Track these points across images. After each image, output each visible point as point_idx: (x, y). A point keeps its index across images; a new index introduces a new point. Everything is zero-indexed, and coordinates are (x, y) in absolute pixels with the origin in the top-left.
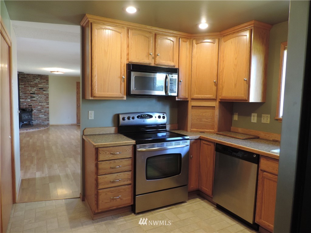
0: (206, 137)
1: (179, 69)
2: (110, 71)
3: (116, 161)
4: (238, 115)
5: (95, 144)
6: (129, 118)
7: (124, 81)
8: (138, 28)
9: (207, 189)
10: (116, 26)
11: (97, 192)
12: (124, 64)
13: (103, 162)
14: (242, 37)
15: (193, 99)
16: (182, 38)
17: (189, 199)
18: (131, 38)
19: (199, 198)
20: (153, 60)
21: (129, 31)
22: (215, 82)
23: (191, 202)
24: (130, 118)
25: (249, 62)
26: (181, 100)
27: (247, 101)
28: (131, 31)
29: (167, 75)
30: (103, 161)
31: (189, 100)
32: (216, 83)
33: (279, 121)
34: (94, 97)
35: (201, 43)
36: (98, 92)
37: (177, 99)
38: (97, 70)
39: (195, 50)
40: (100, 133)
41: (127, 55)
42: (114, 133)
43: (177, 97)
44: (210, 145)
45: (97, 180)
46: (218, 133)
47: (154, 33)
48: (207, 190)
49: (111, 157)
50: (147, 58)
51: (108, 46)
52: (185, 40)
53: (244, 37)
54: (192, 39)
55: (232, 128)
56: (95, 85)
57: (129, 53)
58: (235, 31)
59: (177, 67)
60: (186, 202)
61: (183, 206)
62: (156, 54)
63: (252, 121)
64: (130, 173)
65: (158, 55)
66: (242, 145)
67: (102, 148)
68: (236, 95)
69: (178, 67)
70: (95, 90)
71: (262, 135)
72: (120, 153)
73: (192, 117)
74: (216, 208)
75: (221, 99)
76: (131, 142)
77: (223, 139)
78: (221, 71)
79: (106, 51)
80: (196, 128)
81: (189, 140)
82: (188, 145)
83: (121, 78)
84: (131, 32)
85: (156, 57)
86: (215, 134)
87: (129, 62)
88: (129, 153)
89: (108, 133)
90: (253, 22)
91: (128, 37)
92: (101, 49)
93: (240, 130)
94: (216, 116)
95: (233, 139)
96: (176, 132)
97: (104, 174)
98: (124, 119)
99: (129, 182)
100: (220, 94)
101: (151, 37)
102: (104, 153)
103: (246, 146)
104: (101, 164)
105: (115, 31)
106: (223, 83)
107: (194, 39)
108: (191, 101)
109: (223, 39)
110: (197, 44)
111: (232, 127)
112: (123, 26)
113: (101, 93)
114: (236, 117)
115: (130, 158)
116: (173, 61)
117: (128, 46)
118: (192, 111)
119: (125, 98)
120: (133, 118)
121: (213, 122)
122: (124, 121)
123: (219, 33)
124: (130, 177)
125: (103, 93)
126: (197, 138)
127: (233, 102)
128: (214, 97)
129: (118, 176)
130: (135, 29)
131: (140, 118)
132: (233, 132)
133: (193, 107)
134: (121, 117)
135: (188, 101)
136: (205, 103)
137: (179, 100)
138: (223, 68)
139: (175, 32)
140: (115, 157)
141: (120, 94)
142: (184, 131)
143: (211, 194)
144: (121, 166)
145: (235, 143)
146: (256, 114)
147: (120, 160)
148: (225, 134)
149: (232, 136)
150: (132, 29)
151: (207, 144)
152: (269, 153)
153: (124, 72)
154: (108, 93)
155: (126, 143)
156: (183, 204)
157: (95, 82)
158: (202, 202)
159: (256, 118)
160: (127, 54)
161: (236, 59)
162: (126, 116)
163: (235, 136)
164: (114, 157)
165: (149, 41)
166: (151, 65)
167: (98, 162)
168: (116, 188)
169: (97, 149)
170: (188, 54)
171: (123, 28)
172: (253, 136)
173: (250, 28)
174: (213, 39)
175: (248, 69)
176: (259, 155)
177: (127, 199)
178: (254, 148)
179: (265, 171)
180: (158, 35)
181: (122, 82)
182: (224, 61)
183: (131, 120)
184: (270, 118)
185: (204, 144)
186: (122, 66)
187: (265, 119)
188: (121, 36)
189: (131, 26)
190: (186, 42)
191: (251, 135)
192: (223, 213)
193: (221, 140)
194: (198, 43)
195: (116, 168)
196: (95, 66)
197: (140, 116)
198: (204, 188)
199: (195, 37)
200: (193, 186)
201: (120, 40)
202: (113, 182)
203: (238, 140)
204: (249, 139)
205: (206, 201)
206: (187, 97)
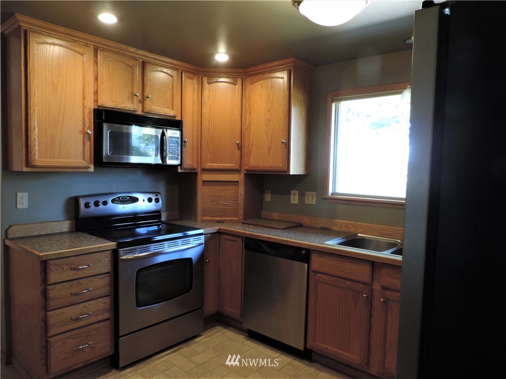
0: (229, 229)
1: (182, 122)
2: (63, 120)
3: (81, 281)
4: (271, 194)
5: (41, 254)
6: (96, 204)
7: (90, 139)
8: (113, 50)
9: (232, 309)
10: (74, 41)
11: (47, 342)
12: (90, 109)
13: (57, 286)
14: (277, 79)
15: (205, 170)
16: (186, 72)
17: (205, 330)
18: (102, 66)
19: (220, 326)
20: (140, 105)
21: (97, 52)
22: (238, 144)
23: (209, 334)
24: (100, 203)
25: (288, 117)
26: (186, 171)
27: (287, 174)
28: (102, 52)
29: (165, 130)
30: (56, 283)
31: (199, 171)
32: (240, 145)
33: (328, 201)
34: (33, 167)
35: (215, 82)
36: (40, 158)
37: (179, 170)
38: (37, 119)
39: (206, 93)
40: (42, 233)
41: (94, 94)
42: (70, 232)
43: (179, 167)
44: (236, 241)
45: (45, 320)
46: (244, 221)
47: (141, 60)
48: (233, 311)
49: (71, 275)
50: (130, 101)
51: (59, 75)
52: (190, 75)
53: (280, 80)
54: (202, 75)
55: (264, 214)
56: (35, 145)
57: (99, 89)
58: (267, 70)
59: (178, 118)
60: (202, 335)
61: (198, 342)
62: (145, 96)
63: (292, 202)
64: (107, 300)
65: (148, 97)
66: (284, 237)
67: (55, 261)
68: (271, 163)
69: (180, 119)
70: (35, 154)
71: (306, 221)
72: (89, 266)
73: (204, 199)
74: (248, 336)
75: (247, 170)
76: (109, 246)
77: (255, 231)
78: (246, 127)
79: (56, 84)
80: (211, 215)
81: (203, 236)
82: (202, 244)
83: (85, 133)
84: (100, 55)
85: (146, 100)
86: (240, 224)
87: (99, 106)
88: (104, 265)
89: (57, 231)
90: (292, 60)
91: (97, 63)
92: (46, 79)
93: (275, 215)
94: (241, 195)
95: (269, 230)
96: (179, 223)
97: (59, 307)
98: (87, 205)
99: (107, 315)
100: (246, 163)
101: (136, 66)
102: (60, 269)
103: (291, 239)
104: (53, 289)
105: (72, 50)
106: (251, 145)
107: (205, 75)
108: (201, 174)
109: (248, 79)
110: (209, 83)
111: (262, 212)
112: (86, 42)
113: (46, 160)
114: (268, 197)
115: (106, 273)
116: (173, 109)
117: (96, 79)
118: (204, 189)
119: (92, 169)
120: (105, 203)
121: (236, 205)
122: (87, 210)
123: (242, 71)
124: (108, 307)
125: (50, 160)
126: (215, 231)
127: (263, 174)
128: (237, 167)
129: (85, 307)
130: (109, 51)
131: (116, 202)
132: (265, 219)
133: (204, 183)
134: (82, 202)
135: (196, 174)
136: (224, 175)
137: (183, 171)
138: (250, 124)
139: (175, 62)
140: (80, 274)
141: (83, 161)
142: (191, 221)
143: (240, 317)
144: (91, 289)
145: (274, 236)
146: (297, 191)
147: (90, 278)
148: (254, 223)
149: (267, 224)
150: (103, 50)
151: (231, 240)
152: (323, 246)
153: (90, 122)
154: (59, 160)
155: (99, 247)
156: (197, 339)
157: (35, 139)
158: (225, 330)
159: (297, 197)
160: (94, 91)
161: (269, 111)
162: (92, 202)
163: (270, 225)
164: (77, 274)
165: (133, 73)
166: (137, 113)
167: (48, 287)
168: (83, 329)
169: (45, 264)
170: (196, 98)
171: (87, 45)
172: (294, 223)
173: (289, 68)
174: (233, 78)
175: (287, 127)
176: (309, 250)
177: (102, 346)
178: (302, 241)
179: (318, 272)
180: (147, 64)
181: (86, 140)
182: (250, 113)
183: (101, 206)
184: (317, 196)
185: (226, 239)
186: (87, 112)
187: (310, 198)
188: (83, 60)
189: (102, 44)
190: (192, 79)
191: (291, 222)
192: (259, 343)
193: (253, 232)
194: (211, 83)
195: (83, 293)
196: (35, 110)
197: (117, 199)
198: (227, 309)
199: (206, 72)
200: (210, 307)
201: (82, 67)
202: (77, 320)
203: (276, 230)
204: (290, 228)
205: (230, 328)
206: (195, 167)
